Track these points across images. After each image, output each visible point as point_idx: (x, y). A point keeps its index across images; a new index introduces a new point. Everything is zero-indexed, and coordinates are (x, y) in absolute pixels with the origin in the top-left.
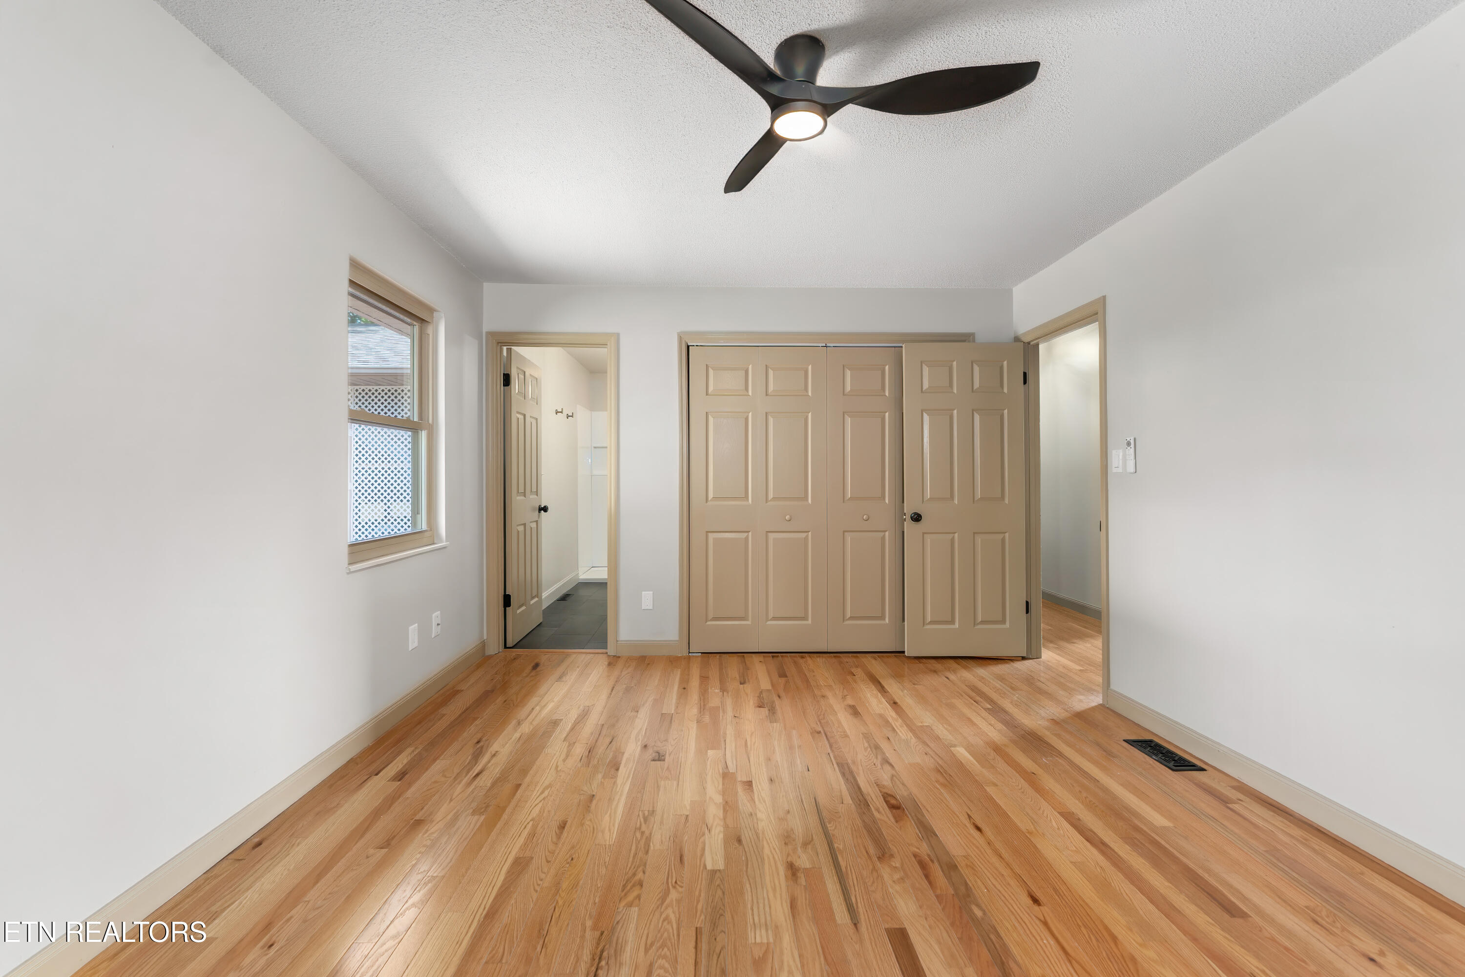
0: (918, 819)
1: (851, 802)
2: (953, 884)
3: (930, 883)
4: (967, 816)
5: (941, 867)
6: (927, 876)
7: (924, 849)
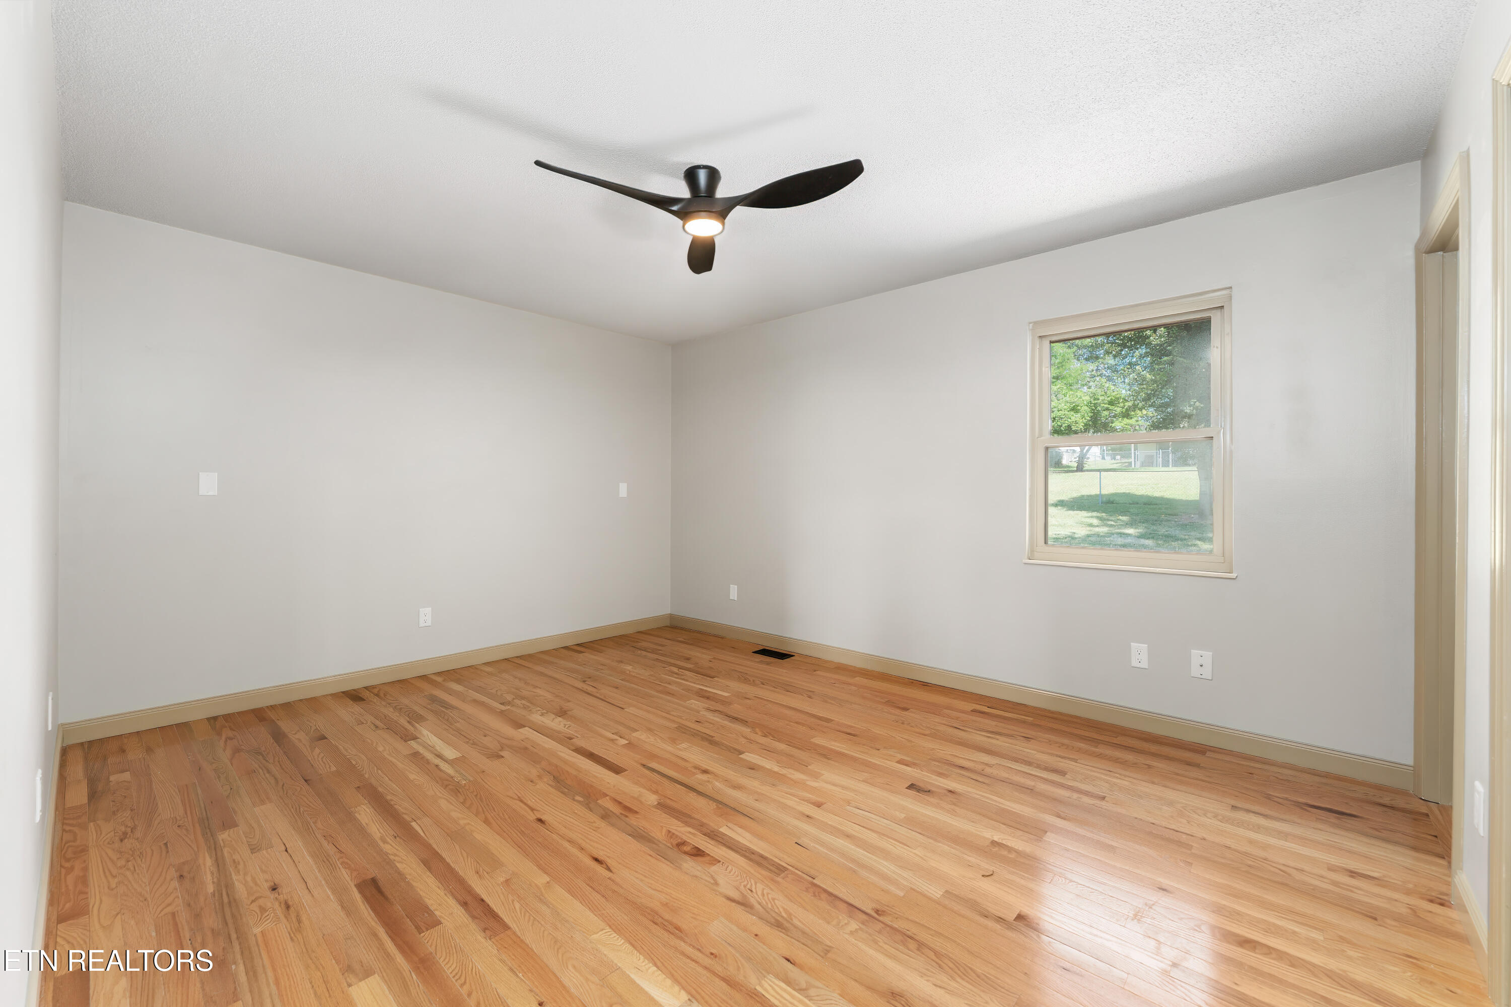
0: (654, 843)
1: (721, 830)
2: (600, 807)
3: (616, 800)
4: (612, 869)
5: (613, 813)
6: (620, 803)
7: (633, 820)
